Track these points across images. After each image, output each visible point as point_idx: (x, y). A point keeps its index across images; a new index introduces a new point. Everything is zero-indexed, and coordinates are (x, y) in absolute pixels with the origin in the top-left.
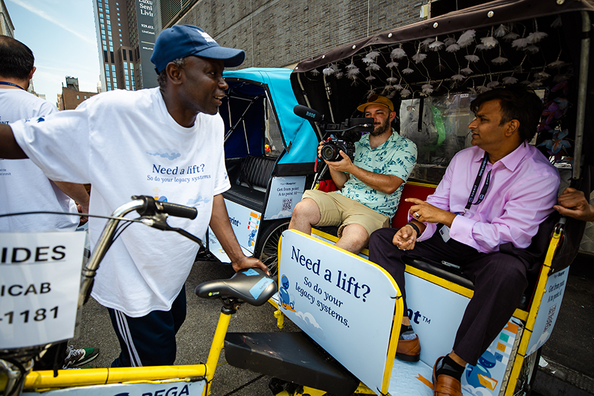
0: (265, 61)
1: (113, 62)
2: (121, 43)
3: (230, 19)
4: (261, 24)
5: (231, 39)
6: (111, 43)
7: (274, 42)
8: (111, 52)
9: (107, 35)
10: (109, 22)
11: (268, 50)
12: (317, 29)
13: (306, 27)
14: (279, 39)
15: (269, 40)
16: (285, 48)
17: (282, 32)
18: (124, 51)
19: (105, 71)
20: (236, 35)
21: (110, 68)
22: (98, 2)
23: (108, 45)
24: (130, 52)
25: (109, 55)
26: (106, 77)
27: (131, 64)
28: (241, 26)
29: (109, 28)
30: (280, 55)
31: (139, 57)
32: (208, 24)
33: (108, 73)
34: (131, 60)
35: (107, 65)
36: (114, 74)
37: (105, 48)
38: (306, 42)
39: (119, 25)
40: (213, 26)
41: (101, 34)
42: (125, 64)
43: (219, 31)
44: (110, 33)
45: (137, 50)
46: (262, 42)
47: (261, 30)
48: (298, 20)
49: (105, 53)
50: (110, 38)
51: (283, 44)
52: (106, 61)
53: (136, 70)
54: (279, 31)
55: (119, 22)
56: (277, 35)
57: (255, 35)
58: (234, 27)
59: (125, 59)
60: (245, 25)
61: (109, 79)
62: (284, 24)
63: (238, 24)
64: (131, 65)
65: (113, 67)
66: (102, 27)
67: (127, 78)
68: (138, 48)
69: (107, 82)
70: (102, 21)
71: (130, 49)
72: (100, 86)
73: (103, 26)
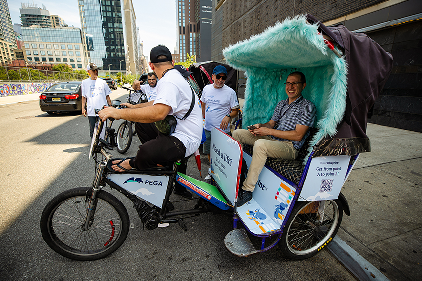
1: (184, 33)
2: (190, 20)
6: (184, 21)
8: (183, 27)
9: (182, 16)
10: (184, 7)
18: (191, 25)
19: (179, 39)
21: (182, 37)
22: (179, 2)
23: (182, 23)
24: (195, 25)
25: (182, 29)
26: (180, 43)
27: (194, 34)
29: (184, 11)
31: (199, 29)
33: (181, 41)
34: (195, 31)
35: (180, 36)
36: (184, 41)
37: (180, 24)
39: (189, 8)
41: (179, 16)
42: (191, 34)
44: (184, 15)
45: (199, 24)
49: (180, 28)
50: (184, 18)
52: (180, 33)
53: (197, 38)
55: (189, 6)
59: (191, 31)
61: (181, 45)
65: (184, 36)
66: (180, 12)
67: (191, 43)
68: (199, 23)
69: (180, 47)
70: (180, 7)
72: (176, 50)
73: (180, 10)
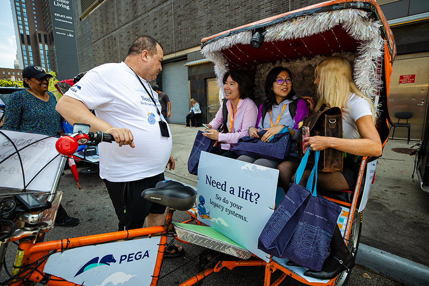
0: (187, 39)
1: (29, 43)
2: (37, 28)
3: (151, 3)
4: (182, 7)
5: (151, 20)
6: (27, 28)
7: (195, 22)
8: (27, 35)
9: (23, 21)
10: (25, 10)
11: (190, 29)
12: (238, 11)
13: (228, 10)
14: (200, 20)
15: (190, 21)
16: (206, 28)
17: (204, 14)
18: (39, 34)
19: (22, 51)
20: (157, 17)
21: (27, 48)
23: (24, 30)
24: (45, 36)
25: (25, 38)
26: (23, 56)
28: (161, 9)
29: (25, 15)
30: (201, 34)
31: (53, 40)
32: (128, 8)
33: (25, 53)
34: (46, 42)
35: (24, 46)
36: (31, 54)
37: (22, 32)
38: (228, 22)
39: (35, 13)
40: (133, 10)
41: (18, 20)
42: (41, 45)
43: (139, 14)
44: (26, 19)
45: (51, 35)
46: (183, 23)
47: (182, 12)
48: (219, 4)
49: (22, 36)
50: (26, 24)
51: (204, 24)
52: (23, 42)
53: (50, 51)
54: (200, 13)
55: (34, 11)
56: (198, 17)
57: (176, 17)
58: (155, 10)
59: (41, 41)
60: (166, 9)
61: (26, 58)
62: (205, 7)
63: (159, 8)
64: (46, 47)
65: (30, 48)
66: (18, 14)
67: (42, 57)
68: (52, 33)
69: (24, 60)
70: (18, 9)
71: (45, 33)
72: (17, 64)
73: (19, 13)
